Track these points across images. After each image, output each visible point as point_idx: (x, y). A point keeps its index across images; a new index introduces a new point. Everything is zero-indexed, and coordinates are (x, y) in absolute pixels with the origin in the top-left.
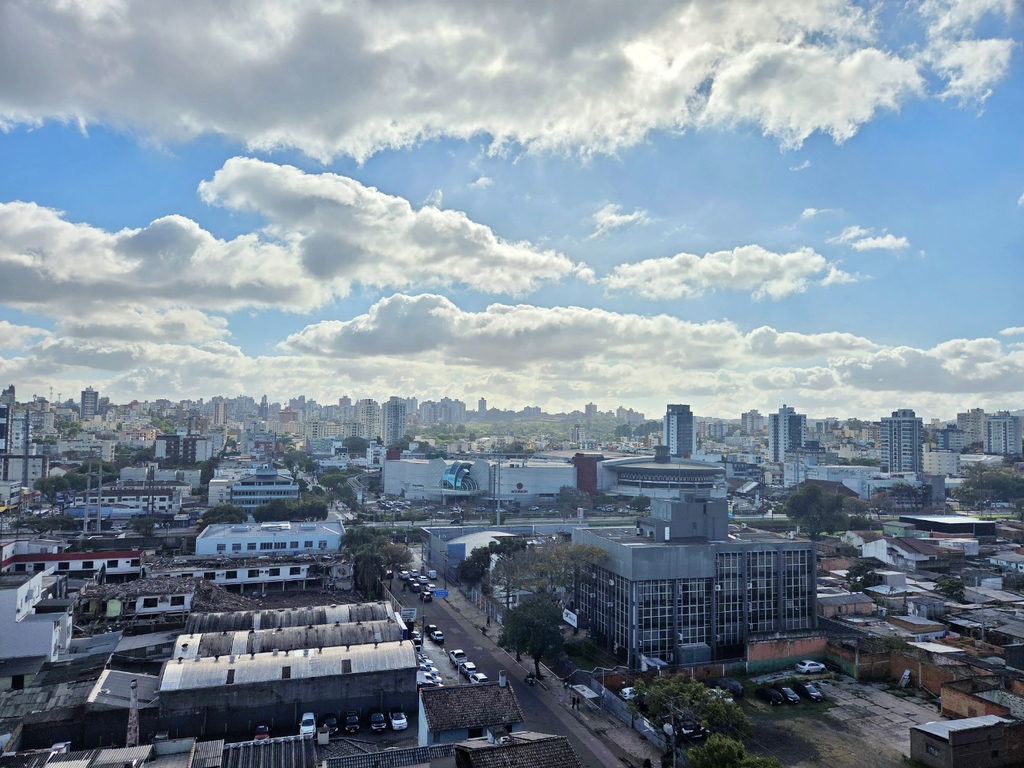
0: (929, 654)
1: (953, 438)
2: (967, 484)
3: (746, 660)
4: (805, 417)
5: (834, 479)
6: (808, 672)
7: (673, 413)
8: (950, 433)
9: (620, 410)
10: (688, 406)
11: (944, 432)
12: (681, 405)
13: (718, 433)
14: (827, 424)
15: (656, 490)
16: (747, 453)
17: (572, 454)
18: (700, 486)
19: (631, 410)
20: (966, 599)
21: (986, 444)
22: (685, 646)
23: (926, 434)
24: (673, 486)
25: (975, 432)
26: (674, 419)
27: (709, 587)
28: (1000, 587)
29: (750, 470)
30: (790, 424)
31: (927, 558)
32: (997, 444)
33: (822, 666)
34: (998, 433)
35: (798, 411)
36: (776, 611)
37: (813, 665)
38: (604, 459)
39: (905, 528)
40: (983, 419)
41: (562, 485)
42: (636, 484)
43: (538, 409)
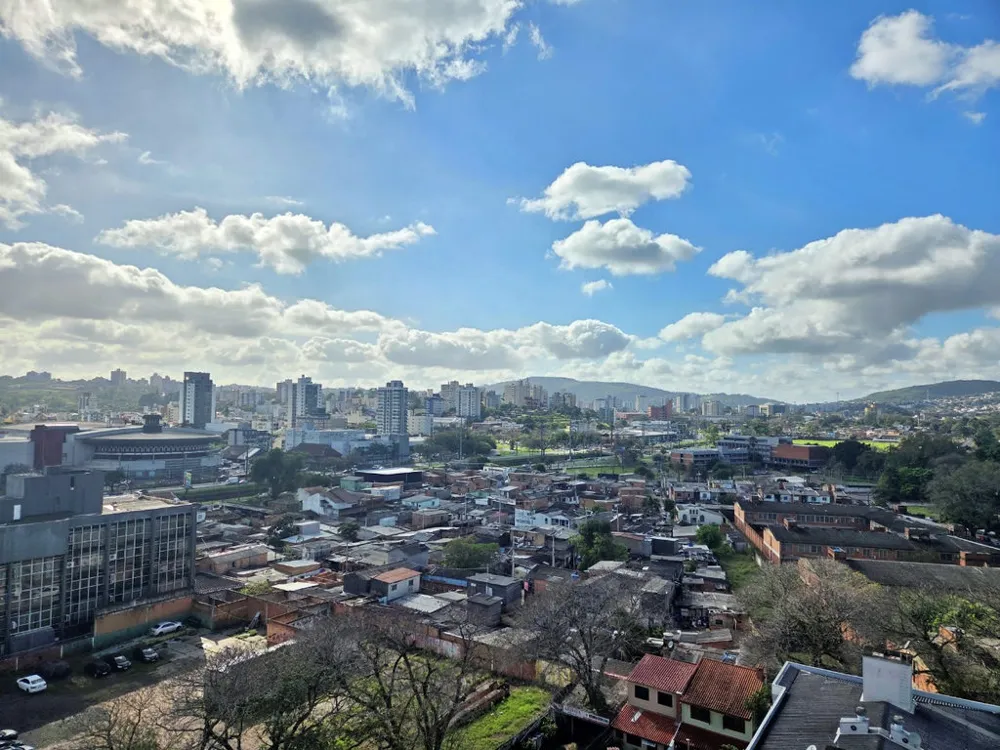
0: (285, 593)
1: (436, 403)
2: (427, 441)
3: (92, 635)
4: (321, 386)
5: (325, 442)
6: (161, 634)
7: (190, 381)
8: (435, 402)
9: (155, 377)
10: (208, 375)
11: (431, 400)
12: (200, 373)
13: (252, 402)
14: (348, 392)
15: (137, 462)
16: (265, 420)
17: (32, 426)
18: (189, 456)
19: (167, 377)
20: (358, 537)
21: (457, 409)
22: (18, 634)
23: (418, 401)
24: (158, 457)
25: (452, 401)
26: (192, 388)
27: (61, 565)
28: (394, 524)
29: (261, 437)
30: (307, 392)
31: (350, 506)
32: (465, 410)
33: (179, 624)
34: (465, 400)
35: (314, 381)
36: (146, 579)
37: (168, 625)
38: (78, 431)
39: (356, 481)
40: (458, 389)
41: (8, 463)
42: (115, 458)
43: (47, 375)
